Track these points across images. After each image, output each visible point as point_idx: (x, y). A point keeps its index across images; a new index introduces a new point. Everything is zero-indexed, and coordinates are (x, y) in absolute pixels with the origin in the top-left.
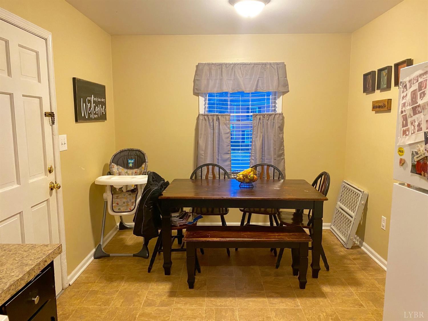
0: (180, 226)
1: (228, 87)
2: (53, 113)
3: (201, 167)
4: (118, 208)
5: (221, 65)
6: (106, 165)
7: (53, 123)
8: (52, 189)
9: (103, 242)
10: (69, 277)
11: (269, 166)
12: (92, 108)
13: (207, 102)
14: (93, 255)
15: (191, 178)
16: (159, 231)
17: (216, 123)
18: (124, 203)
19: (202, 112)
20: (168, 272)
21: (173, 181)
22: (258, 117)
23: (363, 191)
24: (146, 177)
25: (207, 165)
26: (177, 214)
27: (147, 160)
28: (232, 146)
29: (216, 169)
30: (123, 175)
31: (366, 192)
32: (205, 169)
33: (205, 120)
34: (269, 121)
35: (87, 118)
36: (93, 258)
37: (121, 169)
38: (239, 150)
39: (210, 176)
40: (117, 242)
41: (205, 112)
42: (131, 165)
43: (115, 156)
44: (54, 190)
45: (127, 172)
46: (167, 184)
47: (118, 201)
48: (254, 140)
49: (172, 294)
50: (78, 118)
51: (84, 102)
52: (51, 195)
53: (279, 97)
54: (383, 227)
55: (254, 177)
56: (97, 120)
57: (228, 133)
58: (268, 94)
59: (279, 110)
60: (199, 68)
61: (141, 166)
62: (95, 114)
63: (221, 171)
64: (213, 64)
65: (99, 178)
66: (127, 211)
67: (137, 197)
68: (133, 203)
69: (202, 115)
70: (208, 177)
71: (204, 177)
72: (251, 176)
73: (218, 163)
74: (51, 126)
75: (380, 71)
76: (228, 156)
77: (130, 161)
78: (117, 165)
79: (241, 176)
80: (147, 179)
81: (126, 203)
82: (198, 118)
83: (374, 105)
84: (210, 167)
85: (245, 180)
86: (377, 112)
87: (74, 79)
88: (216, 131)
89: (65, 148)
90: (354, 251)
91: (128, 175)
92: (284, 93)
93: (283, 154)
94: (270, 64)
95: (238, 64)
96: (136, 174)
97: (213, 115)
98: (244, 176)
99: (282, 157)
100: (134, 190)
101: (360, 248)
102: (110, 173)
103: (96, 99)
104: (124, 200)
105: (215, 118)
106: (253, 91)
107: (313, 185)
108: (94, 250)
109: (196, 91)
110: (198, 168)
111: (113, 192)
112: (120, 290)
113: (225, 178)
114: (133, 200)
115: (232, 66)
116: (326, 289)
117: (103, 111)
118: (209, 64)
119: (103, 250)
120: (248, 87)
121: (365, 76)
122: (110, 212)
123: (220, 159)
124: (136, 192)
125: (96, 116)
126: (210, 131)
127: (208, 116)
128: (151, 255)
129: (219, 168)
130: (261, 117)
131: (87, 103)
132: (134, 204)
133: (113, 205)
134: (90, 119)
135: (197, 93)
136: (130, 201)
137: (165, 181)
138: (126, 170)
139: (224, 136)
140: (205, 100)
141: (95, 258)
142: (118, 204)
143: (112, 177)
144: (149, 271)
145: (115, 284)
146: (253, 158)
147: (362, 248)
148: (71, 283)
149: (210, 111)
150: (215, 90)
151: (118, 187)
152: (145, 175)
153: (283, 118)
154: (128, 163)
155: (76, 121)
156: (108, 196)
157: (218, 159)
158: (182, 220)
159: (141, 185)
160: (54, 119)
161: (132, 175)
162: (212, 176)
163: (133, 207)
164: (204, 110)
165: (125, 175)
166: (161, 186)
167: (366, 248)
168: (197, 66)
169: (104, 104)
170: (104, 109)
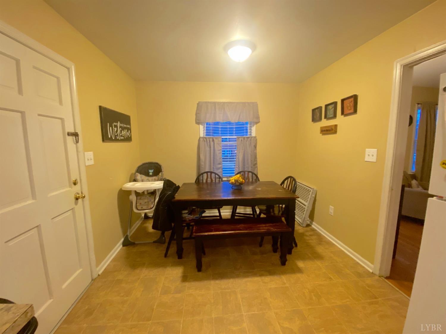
0: (189, 220)
1: (220, 118)
2: (77, 133)
3: (202, 174)
4: (141, 207)
5: (215, 103)
6: (132, 174)
7: (77, 142)
8: (77, 199)
9: (130, 232)
10: (98, 269)
11: (249, 172)
12: (118, 131)
13: (205, 129)
14: (121, 244)
15: (196, 182)
16: (173, 224)
17: (212, 143)
18: (145, 203)
19: (202, 135)
20: (180, 257)
21: (183, 185)
22: (240, 139)
23: (313, 188)
24: (162, 183)
25: (207, 172)
26: (186, 211)
27: (163, 170)
28: (223, 159)
29: (213, 175)
30: (145, 181)
31: (315, 189)
32: (205, 175)
33: (204, 141)
34: (248, 142)
35: (114, 139)
36: (121, 246)
37: (144, 177)
38: (227, 161)
39: (209, 180)
40: (142, 230)
41: (204, 136)
42: (151, 174)
43: (139, 167)
44: (80, 200)
45: (148, 179)
46: (179, 187)
47: (141, 201)
48: (237, 154)
49: (185, 278)
50: (105, 138)
51: (111, 126)
52: (76, 204)
53: (253, 126)
54: (331, 213)
55: (243, 181)
56: (123, 141)
57: (220, 150)
58: (247, 123)
59: (254, 134)
60: (199, 105)
61: (158, 174)
62: (122, 136)
63: (217, 176)
64: (209, 102)
65: (125, 185)
66: (148, 209)
67: (156, 198)
68: (152, 202)
69: (202, 137)
70: (207, 181)
71: (205, 181)
72: (241, 180)
73: (214, 170)
74: (75, 145)
75: (327, 106)
76: (220, 166)
77: (150, 171)
78: (141, 174)
79: (233, 181)
80: (162, 184)
81: (147, 203)
82: (199, 140)
83: (322, 129)
84: (209, 174)
85: (237, 184)
86: (323, 134)
87: (100, 107)
88: (212, 148)
89: (92, 162)
90: (308, 229)
91: (149, 181)
92: (257, 123)
93: (256, 164)
94: (248, 103)
95: (226, 103)
96: (155, 180)
97: (210, 138)
98: (235, 180)
99: (256, 166)
100: (153, 193)
101: (311, 226)
102: (135, 180)
103: (122, 125)
104: (146, 201)
105: (211, 140)
106: (237, 122)
107: (281, 185)
108: (122, 240)
109: (198, 121)
110: (200, 175)
111: (137, 195)
112: (141, 278)
113: (219, 180)
114: (153, 200)
115: (222, 104)
116: (300, 264)
117: (129, 135)
118: (206, 102)
119: (130, 239)
120: (234, 119)
121: (314, 110)
122: (135, 210)
123: (215, 167)
124: (155, 194)
125: (122, 138)
126: (208, 149)
127: (206, 138)
128: (167, 240)
129: (215, 174)
130: (242, 139)
131: (114, 127)
132: (154, 203)
133: (137, 205)
134: (116, 140)
135: (198, 122)
136: (150, 201)
137: (177, 185)
138: (147, 178)
139: (217, 152)
140: (204, 128)
141: (123, 246)
142: (141, 204)
143: (137, 183)
144: (166, 256)
145: (137, 271)
146: (237, 167)
147: (313, 226)
148: (100, 273)
149: (207, 135)
150: (211, 121)
151: (141, 192)
152: (162, 181)
153: (256, 140)
154: (149, 173)
155: (103, 141)
156: (133, 198)
157: (213, 168)
158: (190, 215)
159: (158, 189)
160: (78, 138)
161: (152, 181)
162: (210, 180)
163: (152, 206)
164: (203, 134)
165: (147, 181)
166: (174, 189)
167: (315, 226)
168: (198, 104)
169: (129, 129)
170: (130, 133)
